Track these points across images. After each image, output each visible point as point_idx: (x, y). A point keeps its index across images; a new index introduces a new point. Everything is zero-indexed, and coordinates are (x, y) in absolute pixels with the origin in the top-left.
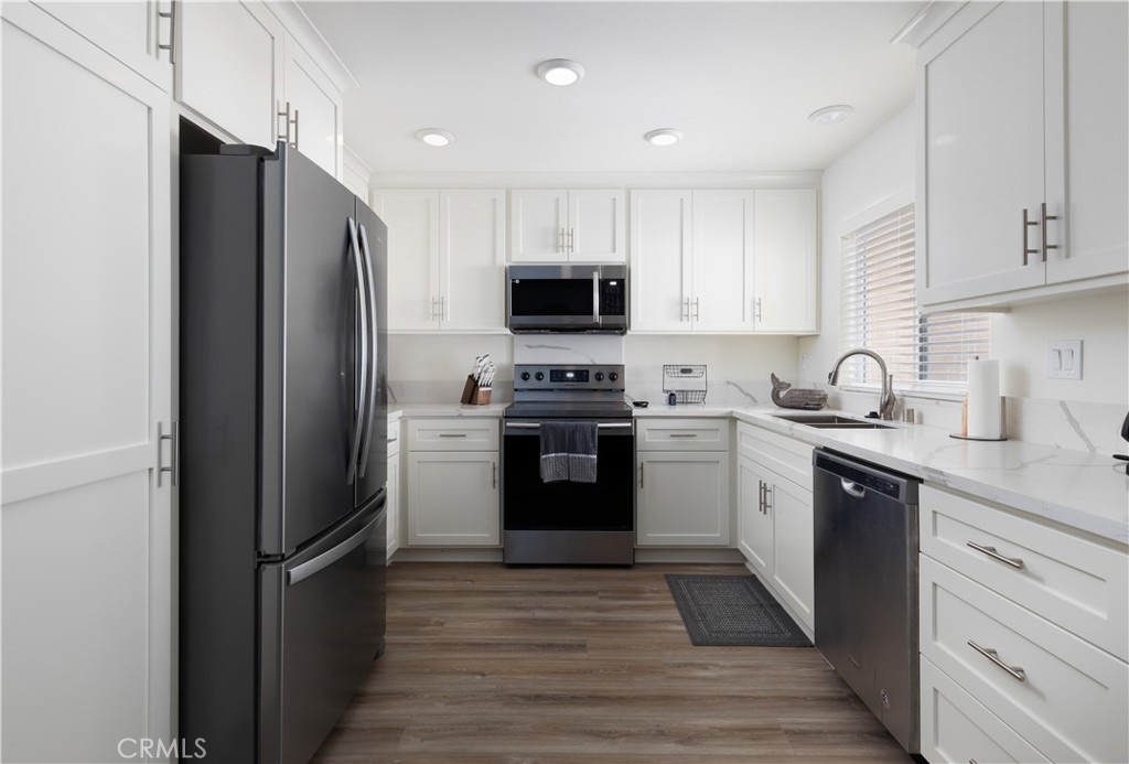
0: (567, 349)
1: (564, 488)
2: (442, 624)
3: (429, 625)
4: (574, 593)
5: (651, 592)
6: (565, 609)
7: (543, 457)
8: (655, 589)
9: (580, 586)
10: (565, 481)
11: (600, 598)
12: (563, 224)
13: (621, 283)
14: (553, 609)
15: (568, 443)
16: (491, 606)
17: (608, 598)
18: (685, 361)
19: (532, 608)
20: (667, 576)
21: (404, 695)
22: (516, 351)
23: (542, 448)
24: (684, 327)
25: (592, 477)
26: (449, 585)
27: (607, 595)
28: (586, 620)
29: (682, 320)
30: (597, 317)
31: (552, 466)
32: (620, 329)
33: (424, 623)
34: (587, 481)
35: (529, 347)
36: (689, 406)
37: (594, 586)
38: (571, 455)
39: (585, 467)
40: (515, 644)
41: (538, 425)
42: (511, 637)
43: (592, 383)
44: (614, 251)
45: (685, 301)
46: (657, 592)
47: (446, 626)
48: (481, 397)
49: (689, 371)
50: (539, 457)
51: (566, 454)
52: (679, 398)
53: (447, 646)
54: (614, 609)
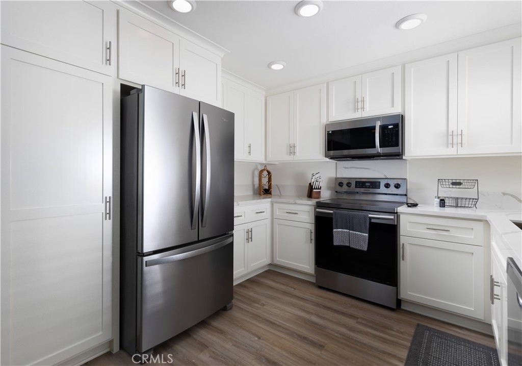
0: (369, 169)
1: (347, 250)
2: (264, 305)
3: (258, 303)
4: (344, 314)
5: (398, 331)
6: (330, 321)
7: (334, 230)
8: (402, 331)
9: (351, 311)
10: (346, 246)
11: (357, 322)
12: (359, 96)
13: (396, 126)
14: (323, 318)
15: (349, 225)
16: (293, 305)
17: (363, 324)
18: (457, 177)
19: (312, 314)
20: (418, 325)
21: (221, 332)
22: (337, 170)
23: (334, 225)
24: (450, 152)
25: (364, 247)
26: (283, 287)
27: (363, 322)
28: (337, 332)
29: (448, 147)
30: (379, 149)
31: (340, 236)
32: (399, 156)
33: (256, 301)
34: (361, 249)
35: (345, 168)
36: (459, 209)
37: (359, 314)
38: (351, 232)
39: (360, 240)
40: (288, 330)
41: (332, 212)
42: (288, 325)
43: (383, 189)
44: (393, 106)
45: (450, 133)
46: (402, 333)
47: (265, 307)
48: (314, 195)
49: (460, 184)
50: (333, 230)
51: (348, 231)
52: (447, 202)
53: (256, 317)
54: (360, 332)
